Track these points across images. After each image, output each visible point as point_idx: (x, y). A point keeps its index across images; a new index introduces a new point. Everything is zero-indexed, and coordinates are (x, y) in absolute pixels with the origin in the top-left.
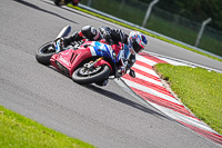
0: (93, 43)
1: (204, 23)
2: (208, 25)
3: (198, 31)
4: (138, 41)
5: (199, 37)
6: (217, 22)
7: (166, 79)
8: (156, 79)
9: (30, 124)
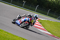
1: (49, 10)
5: (48, 13)
7: (41, 23)
8: (38, 23)
9: (10, 34)
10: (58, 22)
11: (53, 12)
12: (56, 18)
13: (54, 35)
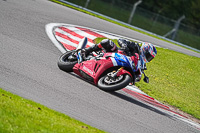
0: (113, 54)
1: (136, 4)
2: (139, 6)
3: (130, 11)
4: (150, 51)
5: (132, 16)
6: (146, 3)
10: (169, 50)
11: (151, 10)
12: (160, 33)
13: (153, 96)
